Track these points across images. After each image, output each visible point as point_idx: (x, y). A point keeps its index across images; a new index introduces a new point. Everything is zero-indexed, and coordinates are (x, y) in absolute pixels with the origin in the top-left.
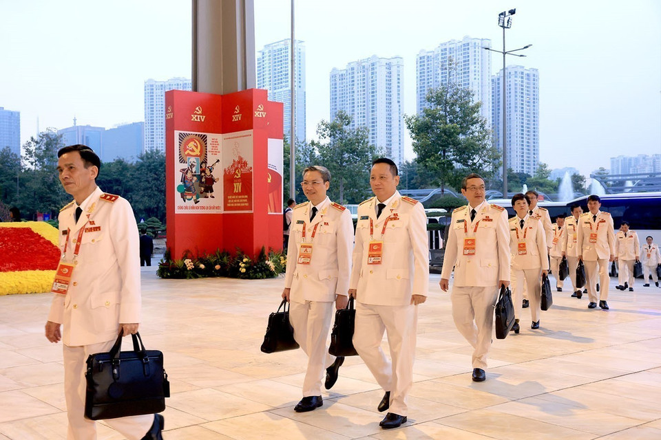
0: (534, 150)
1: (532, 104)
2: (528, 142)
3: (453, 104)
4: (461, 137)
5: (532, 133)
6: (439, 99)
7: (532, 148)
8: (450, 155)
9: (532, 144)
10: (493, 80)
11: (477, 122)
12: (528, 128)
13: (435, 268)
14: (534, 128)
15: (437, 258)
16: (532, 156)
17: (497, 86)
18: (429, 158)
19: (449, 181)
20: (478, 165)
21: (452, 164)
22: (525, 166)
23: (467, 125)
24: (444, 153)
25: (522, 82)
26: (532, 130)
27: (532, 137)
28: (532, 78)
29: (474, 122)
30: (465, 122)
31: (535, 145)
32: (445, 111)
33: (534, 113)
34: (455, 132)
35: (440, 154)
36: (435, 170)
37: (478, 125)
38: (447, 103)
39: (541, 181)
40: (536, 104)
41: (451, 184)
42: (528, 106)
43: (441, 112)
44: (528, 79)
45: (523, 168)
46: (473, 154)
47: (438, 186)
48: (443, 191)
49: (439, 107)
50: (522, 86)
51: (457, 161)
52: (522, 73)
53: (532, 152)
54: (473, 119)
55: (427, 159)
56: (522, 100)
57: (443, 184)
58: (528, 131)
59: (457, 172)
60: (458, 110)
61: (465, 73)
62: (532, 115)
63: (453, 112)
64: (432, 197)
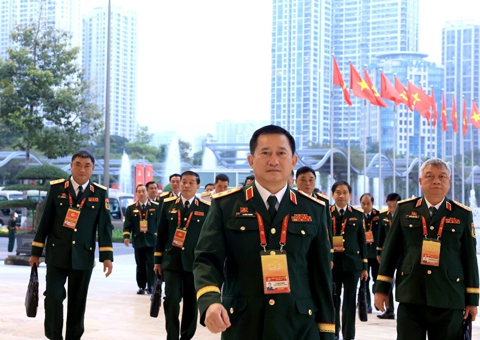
0: (131, 108)
1: (129, 53)
2: (124, 99)
3: (44, 47)
4: (54, 88)
5: (129, 88)
6: (27, 38)
7: (128, 106)
8: (40, 110)
9: (128, 102)
10: (84, 21)
11: (74, 71)
12: (124, 81)
13: (22, 258)
14: (132, 82)
15: (25, 245)
16: (128, 115)
17: (89, 28)
18: (13, 112)
19: (37, 143)
20: (74, 124)
21: (40, 122)
22: (120, 127)
23: (62, 74)
24: (32, 107)
25: (119, 25)
26: (129, 84)
27: (128, 93)
28: (130, 21)
29: (69, 70)
30: (59, 70)
31: (132, 102)
32: (35, 54)
33: (132, 64)
34: (47, 81)
35: (27, 109)
36: (20, 129)
37: (75, 75)
38: (37, 44)
39: (142, 147)
40: (133, 54)
41: (39, 148)
42: (125, 55)
43: (30, 55)
44: (126, 23)
45: (117, 129)
46: (69, 110)
47: (23, 149)
48: (28, 156)
49: (28, 49)
50: (119, 30)
51: (48, 119)
52: (119, 15)
53: (128, 111)
54: (69, 67)
55: (10, 114)
56: (118, 48)
57: (29, 147)
58: (124, 86)
59: (47, 132)
60: (51, 54)
61: (50, 8)
62: (129, 67)
63: (44, 57)
64: (9, 163)
